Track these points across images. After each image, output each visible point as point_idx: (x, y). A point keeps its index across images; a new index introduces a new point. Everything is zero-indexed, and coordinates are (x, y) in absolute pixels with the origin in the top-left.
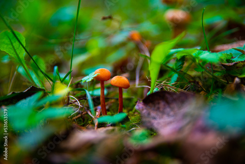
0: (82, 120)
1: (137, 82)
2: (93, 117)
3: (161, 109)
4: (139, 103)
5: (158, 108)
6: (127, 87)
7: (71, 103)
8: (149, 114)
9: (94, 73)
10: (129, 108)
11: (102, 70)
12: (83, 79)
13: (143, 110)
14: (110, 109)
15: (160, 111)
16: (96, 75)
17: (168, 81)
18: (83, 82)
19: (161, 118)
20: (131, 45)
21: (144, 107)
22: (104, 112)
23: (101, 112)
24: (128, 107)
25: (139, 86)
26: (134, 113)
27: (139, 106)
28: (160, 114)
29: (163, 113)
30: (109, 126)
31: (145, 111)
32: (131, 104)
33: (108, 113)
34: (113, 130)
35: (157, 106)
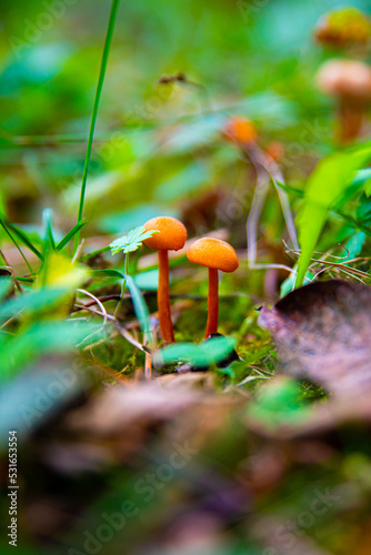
0: (108, 355)
1: (252, 253)
2: (140, 346)
3: (327, 329)
4: (267, 310)
5: (320, 326)
6: (231, 267)
7: (80, 309)
8: (295, 341)
9: (142, 229)
10: (231, 324)
11: (163, 223)
12: (111, 245)
13: (278, 329)
14: (180, 327)
15: (324, 335)
16: (148, 236)
17: (336, 253)
18: (115, 251)
19: (328, 350)
20: (230, 154)
21: (281, 322)
22: (168, 333)
23: (158, 334)
24: (226, 319)
25: (259, 267)
26: (245, 336)
27: (267, 319)
28: (324, 341)
29: (333, 337)
30: (184, 372)
31: (283, 333)
32: (235, 313)
33: (178, 336)
34: (201, 383)
35: (315, 320)
